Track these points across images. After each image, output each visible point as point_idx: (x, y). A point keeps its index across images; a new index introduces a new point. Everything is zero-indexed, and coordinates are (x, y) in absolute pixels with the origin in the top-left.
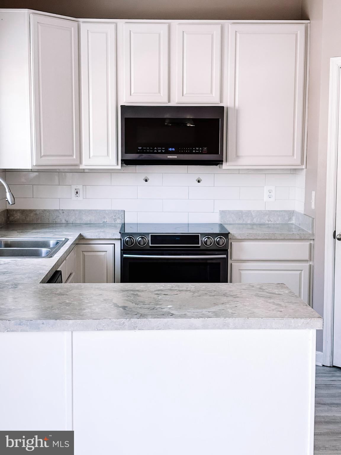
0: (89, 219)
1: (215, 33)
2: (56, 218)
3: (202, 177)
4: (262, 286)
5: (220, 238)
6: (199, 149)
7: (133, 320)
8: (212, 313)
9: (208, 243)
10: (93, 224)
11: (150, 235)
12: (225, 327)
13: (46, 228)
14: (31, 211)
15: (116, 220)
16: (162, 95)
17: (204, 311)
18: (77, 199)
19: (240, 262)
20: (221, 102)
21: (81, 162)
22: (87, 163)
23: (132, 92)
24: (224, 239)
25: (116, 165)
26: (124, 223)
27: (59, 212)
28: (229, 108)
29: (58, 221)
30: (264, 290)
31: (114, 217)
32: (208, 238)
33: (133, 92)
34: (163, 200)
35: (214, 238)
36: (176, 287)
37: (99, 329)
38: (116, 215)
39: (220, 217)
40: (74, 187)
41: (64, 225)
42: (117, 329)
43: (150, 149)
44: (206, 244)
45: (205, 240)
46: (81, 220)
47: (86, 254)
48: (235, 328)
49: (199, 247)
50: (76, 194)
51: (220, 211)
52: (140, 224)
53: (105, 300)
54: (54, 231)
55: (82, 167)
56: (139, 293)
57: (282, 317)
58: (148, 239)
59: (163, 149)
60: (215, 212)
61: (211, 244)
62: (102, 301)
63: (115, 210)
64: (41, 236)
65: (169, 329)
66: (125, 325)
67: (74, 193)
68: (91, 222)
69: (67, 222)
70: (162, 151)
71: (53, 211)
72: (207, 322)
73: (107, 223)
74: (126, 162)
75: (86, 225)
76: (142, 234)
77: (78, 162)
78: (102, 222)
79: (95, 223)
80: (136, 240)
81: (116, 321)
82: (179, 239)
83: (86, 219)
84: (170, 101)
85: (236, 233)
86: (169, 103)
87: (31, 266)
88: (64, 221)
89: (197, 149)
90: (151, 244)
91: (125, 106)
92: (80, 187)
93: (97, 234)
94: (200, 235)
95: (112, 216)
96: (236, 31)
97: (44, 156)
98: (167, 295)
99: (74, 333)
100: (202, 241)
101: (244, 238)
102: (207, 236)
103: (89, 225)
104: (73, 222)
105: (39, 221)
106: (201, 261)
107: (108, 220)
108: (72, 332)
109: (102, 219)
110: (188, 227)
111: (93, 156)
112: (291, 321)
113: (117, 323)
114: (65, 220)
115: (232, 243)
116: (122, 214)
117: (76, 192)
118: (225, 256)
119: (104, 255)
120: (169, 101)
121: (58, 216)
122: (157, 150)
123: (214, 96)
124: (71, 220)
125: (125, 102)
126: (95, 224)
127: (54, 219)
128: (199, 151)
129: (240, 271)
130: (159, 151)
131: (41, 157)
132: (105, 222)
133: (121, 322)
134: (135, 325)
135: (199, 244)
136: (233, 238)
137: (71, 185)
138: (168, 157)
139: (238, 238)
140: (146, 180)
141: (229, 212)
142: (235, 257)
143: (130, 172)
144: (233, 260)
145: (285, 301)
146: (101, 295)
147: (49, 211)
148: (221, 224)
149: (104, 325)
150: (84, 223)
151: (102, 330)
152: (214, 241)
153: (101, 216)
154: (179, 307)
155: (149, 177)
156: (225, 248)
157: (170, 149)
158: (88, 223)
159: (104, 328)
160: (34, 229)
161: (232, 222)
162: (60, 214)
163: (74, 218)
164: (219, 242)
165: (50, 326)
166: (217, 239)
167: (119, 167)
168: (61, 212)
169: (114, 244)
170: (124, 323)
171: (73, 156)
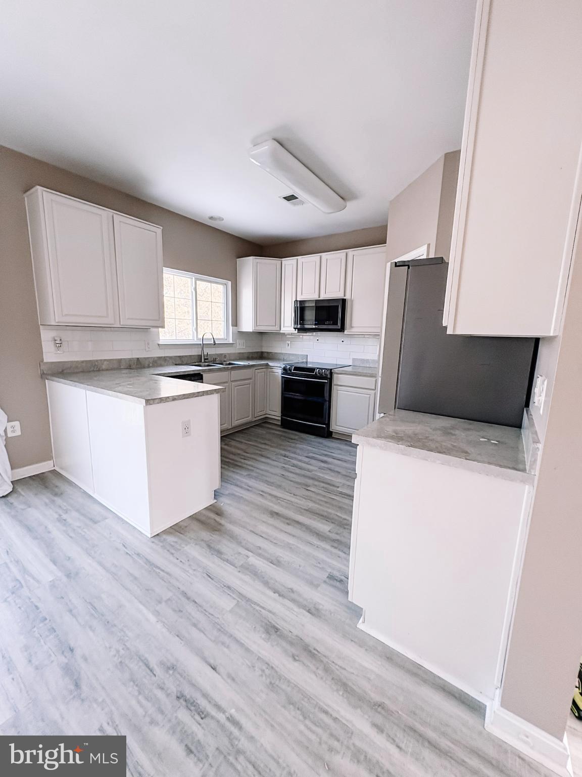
1: (343, 258)
16: (316, 294)
19: (338, 386)
20: (344, 297)
21: (281, 329)
23: (302, 294)
24: (327, 372)
25: (295, 331)
28: (348, 299)
40: (287, 342)
47: (271, 373)
55: (281, 332)
63: (302, 354)
90: (293, 371)
100: (316, 371)
118: (330, 381)
120: (319, 297)
123: (341, 293)
125: (299, 299)
129: (337, 391)
131: (257, 326)
138: (314, 327)
139: (337, 372)
140: (318, 340)
144: (334, 384)
152: (322, 372)
156: (330, 377)
171: (276, 326)
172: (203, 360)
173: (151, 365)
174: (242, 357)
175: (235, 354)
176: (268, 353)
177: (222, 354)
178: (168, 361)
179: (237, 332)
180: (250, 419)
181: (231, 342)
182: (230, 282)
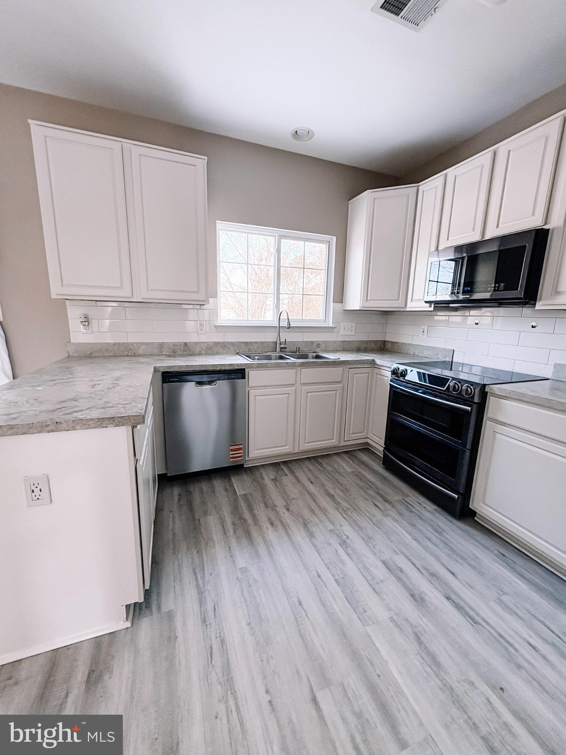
0: (428, 354)
2: (408, 349)
14: (396, 343)
15: (446, 358)
16: (476, 233)
20: (545, 224)
21: (406, 305)
22: (411, 306)
23: (449, 238)
24: (472, 390)
26: (452, 362)
31: (445, 355)
38: (447, 353)
39: (554, 371)
40: (422, 327)
47: (378, 376)
50: (422, 333)
55: (408, 309)
60: (548, 364)
68: (428, 356)
70: (457, 291)
71: (407, 344)
77: (403, 306)
78: (436, 357)
83: (426, 353)
92: (426, 327)
104: (417, 354)
105: (399, 351)
106: (446, 407)
109: (436, 355)
114: (413, 352)
115: (490, 397)
116: (452, 353)
117: (423, 331)
122: (453, 290)
123: (536, 217)
128: (495, 288)
129: (496, 433)
130: (455, 291)
131: (367, 301)
136: (491, 392)
137: (420, 326)
139: (497, 393)
147: (405, 344)
153: (436, 352)
162: (411, 347)
163: (418, 351)
167: (432, 309)
171: (398, 300)
172: (278, 350)
173: (203, 352)
174: (346, 347)
175: (335, 342)
176: (392, 343)
177: (312, 343)
178: (229, 348)
179: (342, 312)
180: (334, 442)
181: (331, 325)
182: (335, 238)
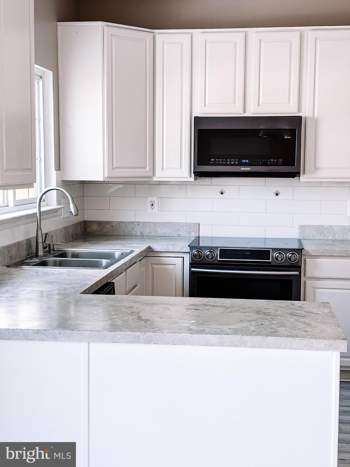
0: (164, 232)
1: (293, 41)
2: (131, 230)
3: (280, 190)
4: (304, 305)
5: (292, 253)
6: (274, 160)
7: (148, 334)
8: (232, 330)
9: (280, 259)
10: (167, 237)
11: (219, 248)
12: (242, 345)
13: (121, 239)
15: (191, 233)
16: (237, 105)
17: (225, 328)
18: (153, 211)
19: (314, 279)
20: (299, 111)
21: (154, 174)
22: (160, 175)
23: (206, 104)
24: (297, 256)
25: (189, 177)
27: (135, 225)
28: (307, 118)
29: (134, 233)
30: (303, 308)
31: (189, 230)
32: (279, 253)
33: (208, 103)
34: (239, 214)
35: (286, 254)
36: (212, 302)
37: (114, 341)
38: (191, 228)
39: (299, 232)
40: (150, 199)
41: (139, 237)
42: (132, 342)
43: (223, 160)
44: (277, 259)
45: (277, 255)
46: (156, 233)
48: (253, 347)
49: (270, 262)
50: (151, 206)
51: (299, 225)
52: (214, 237)
53: (133, 313)
54: (125, 242)
55: (155, 179)
56: (170, 307)
57: (304, 337)
58: (217, 253)
59: (237, 161)
60: (293, 226)
61: (282, 260)
62: (129, 314)
63: (189, 223)
64: (110, 247)
65: (185, 344)
66: (140, 339)
67: (149, 205)
68: (165, 235)
69: (142, 234)
70: (235, 163)
71: (128, 223)
72: (224, 339)
73: (182, 236)
74: (199, 175)
75: (160, 238)
76: (211, 248)
77: (151, 175)
78: (177, 235)
79: (170, 235)
80: (204, 254)
81: (132, 334)
82: (249, 253)
83: (161, 231)
84: (246, 111)
85: (310, 249)
86: (244, 114)
87: (82, 277)
88: (139, 234)
89: (272, 160)
90: (220, 258)
91: (198, 117)
92: (155, 199)
93: (166, 247)
94: (271, 250)
95: (187, 229)
96: (316, 38)
97: (116, 168)
98: (198, 310)
99: (91, 344)
100: (272, 256)
101: (319, 255)
102: (279, 252)
103: (163, 238)
104: (147, 234)
105: (115, 233)
106: (272, 278)
107: (182, 233)
108: (89, 343)
109: (177, 231)
110: (265, 241)
111: (166, 168)
112: (312, 342)
113: (132, 336)
114: (141, 233)
115: (306, 259)
116: (196, 227)
117: (152, 204)
118: (297, 273)
119: (173, 268)
120: (244, 112)
121: (134, 228)
122: (230, 162)
123: (292, 105)
124: (146, 231)
125: (199, 113)
126: (169, 237)
127: (129, 231)
128: (274, 163)
129: (314, 289)
130: (232, 163)
131: (113, 169)
132: (179, 235)
133: (137, 336)
134: (150, 339)
135: (270, 260)
136: (307, 254)
137: (147, 197)
138: (241, 169)
139: (312, 255)
140: (222, 192)
141: (309, 226)
142: (308, 274)
143: (205, 184)
144: (306, 278)
145: (317, 321)
146: (132, 307)
147: (124, 223)
148: (300, 240)
149: (119, 337)
150: (159, 235)
151: (117, 342)
152: (286, 256)
153: (176, 229)
154: (202, 322)
155: (225, 189)
156: (297, 265)
157: (244, 161)
158: (163, 236)
159: (119, 341)
160: (107, 240)
161: (312, 238)
162: (136, 226)
163: (149, 230)
164: (291, 258)
165: (66, 336)
166: (289, 255)
167: (192, 179)
168: (136, 224)
169: (183, 257)
170: (139, 336)
171: (146, 168)
181: (56, 205)
182: (51, 73)
